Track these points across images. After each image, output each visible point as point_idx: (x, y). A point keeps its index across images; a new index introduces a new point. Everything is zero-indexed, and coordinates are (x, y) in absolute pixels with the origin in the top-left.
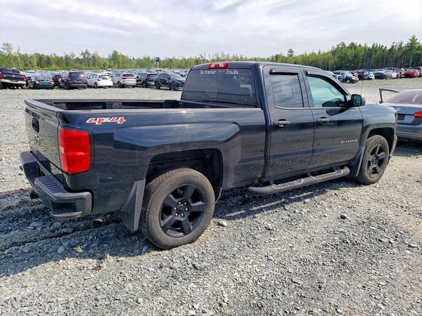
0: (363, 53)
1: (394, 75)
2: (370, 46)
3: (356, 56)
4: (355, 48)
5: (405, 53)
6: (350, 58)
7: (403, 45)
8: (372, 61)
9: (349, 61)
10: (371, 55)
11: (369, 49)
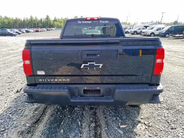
0: (12, 21)
1: (32, 31)
2: (14, 18)
3: (9, 23)
4: (8, 19)
5: (29, 22)
6: (7, 23)
7: (28, 19)
8: (18, 25)
9: (7, 25)
10: (16, 22)
11: (15, 20)
